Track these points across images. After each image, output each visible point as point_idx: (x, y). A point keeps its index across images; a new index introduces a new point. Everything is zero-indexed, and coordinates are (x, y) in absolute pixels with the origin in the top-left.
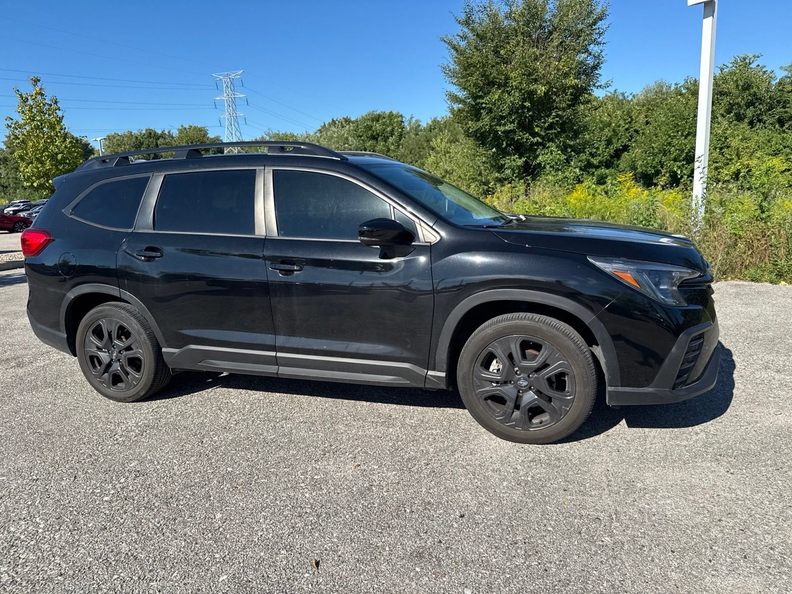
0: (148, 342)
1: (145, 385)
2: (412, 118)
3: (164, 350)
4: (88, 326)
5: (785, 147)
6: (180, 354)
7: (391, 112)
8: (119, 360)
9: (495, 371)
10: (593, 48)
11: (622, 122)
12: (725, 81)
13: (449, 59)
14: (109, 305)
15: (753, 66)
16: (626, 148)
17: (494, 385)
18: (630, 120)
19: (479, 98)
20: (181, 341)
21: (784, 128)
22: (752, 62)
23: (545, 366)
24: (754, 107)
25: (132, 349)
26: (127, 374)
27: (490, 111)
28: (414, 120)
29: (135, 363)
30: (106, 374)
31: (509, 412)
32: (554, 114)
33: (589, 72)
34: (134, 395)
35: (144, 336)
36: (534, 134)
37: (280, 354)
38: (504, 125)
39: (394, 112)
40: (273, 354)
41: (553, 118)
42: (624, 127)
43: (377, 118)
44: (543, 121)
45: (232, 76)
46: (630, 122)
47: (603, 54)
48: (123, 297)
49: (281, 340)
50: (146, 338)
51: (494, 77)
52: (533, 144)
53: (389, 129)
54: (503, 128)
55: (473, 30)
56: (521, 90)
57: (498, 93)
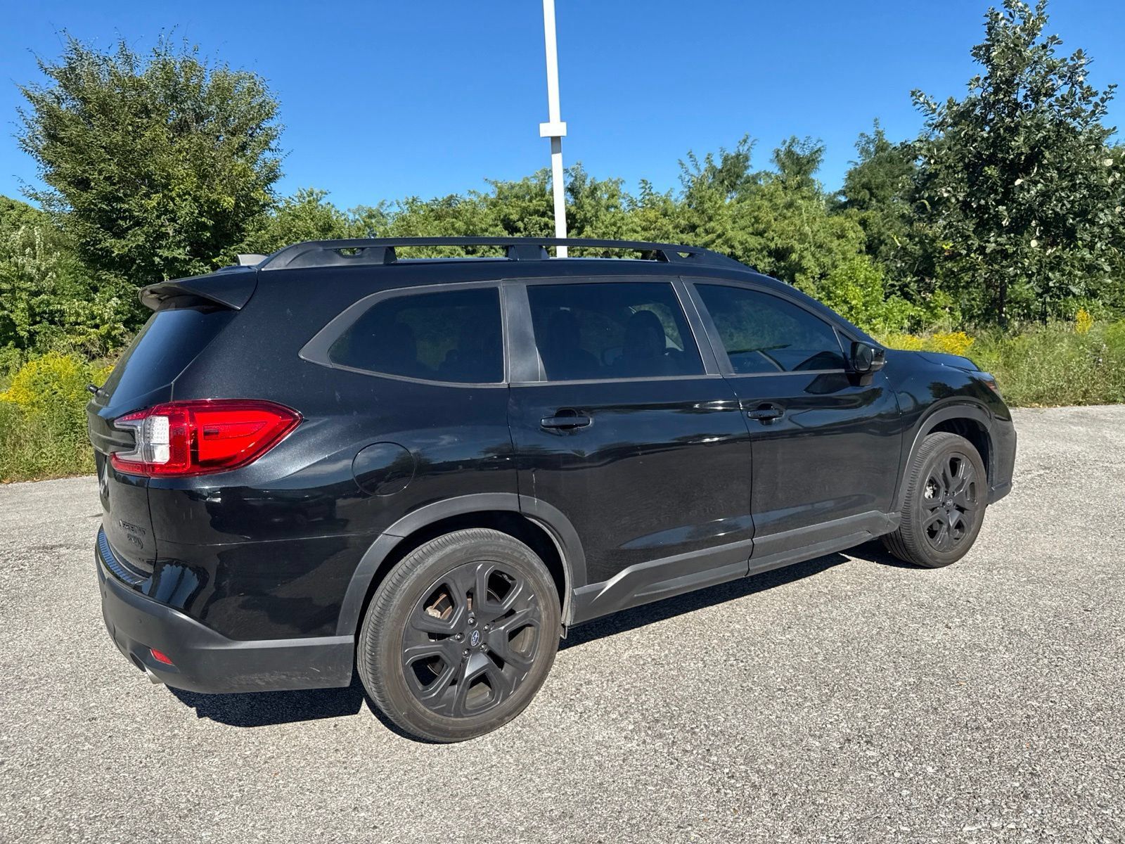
3: (578, 592)
6: (612, 587)
8: (481, 647)
17: (933, 512)
25: (513, 612)
30: (452, 690)
31: (944, 535)
37: (756, 540)
40: (749, 542)
48: (525, 509)
56: (196, 199)
57: (156, 198)
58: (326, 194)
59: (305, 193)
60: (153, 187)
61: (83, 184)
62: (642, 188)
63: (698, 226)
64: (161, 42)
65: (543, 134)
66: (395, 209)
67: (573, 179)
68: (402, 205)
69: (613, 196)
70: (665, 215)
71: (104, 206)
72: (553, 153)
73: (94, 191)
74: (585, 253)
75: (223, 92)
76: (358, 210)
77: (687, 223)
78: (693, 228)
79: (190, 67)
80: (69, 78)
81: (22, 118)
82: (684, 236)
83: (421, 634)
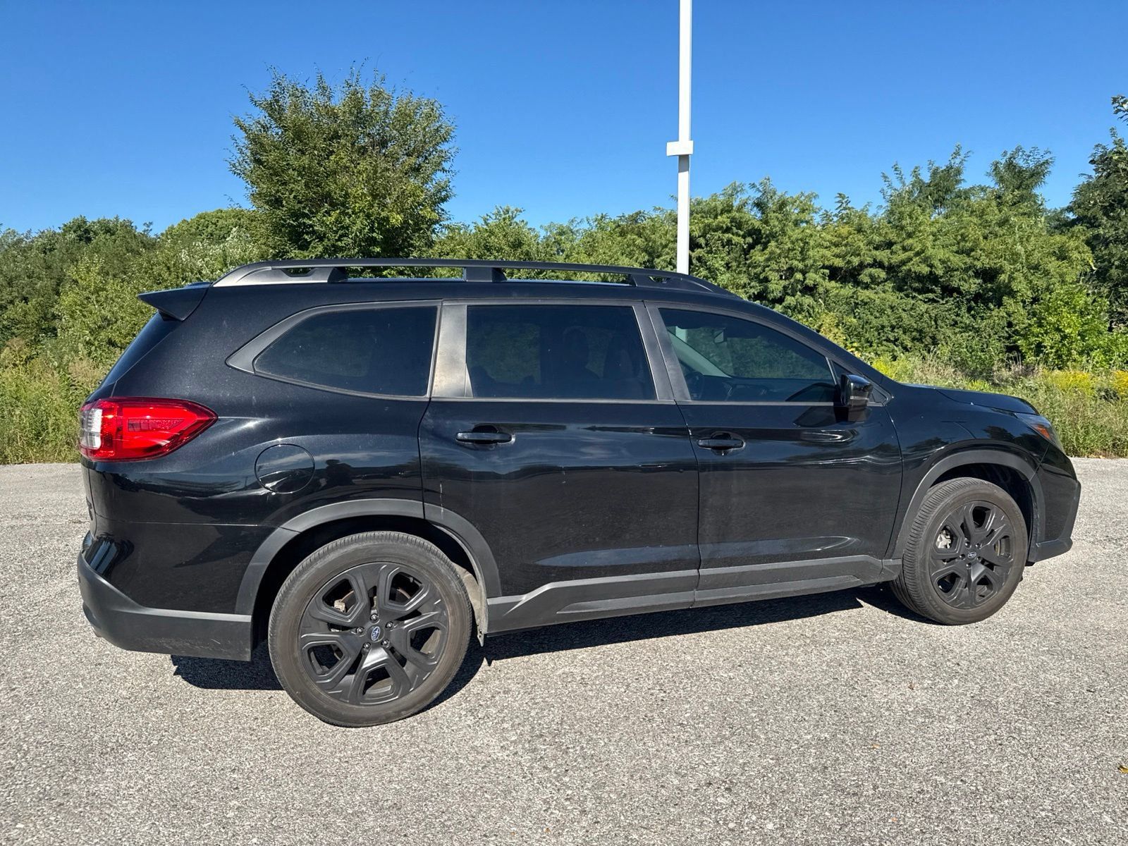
6: (529, 601)
8: (383, 643)
17: (945, 563)
25: (420, 615)
30: (350, 678)
37: (703, 572)
40: (693, 572)
49: (707, 550)
56: (368, 216)
57: (335, 214)
58: (521, 211)
59: (501, 211)
60: (333, 205)
61: (276, 202)
62: (839, 202)
63: (895, 243)
64: (352, 74)
65: (669, 153)
66: (585, 226)
67: (761, 194)
68: (591, 222)
69: (803, 211)
70: (859, 231)
71: (292, 222)
72: (680, 171)
73: (285, 209)
74: (767, 269)
75: (405, 119)
76: (550, 227)
77: (882, 239)
78: (889, 245)
79: (378, 95)
80: (274, 109)
81: (235, 145)
82: (877, 253)
83: (321, 623)
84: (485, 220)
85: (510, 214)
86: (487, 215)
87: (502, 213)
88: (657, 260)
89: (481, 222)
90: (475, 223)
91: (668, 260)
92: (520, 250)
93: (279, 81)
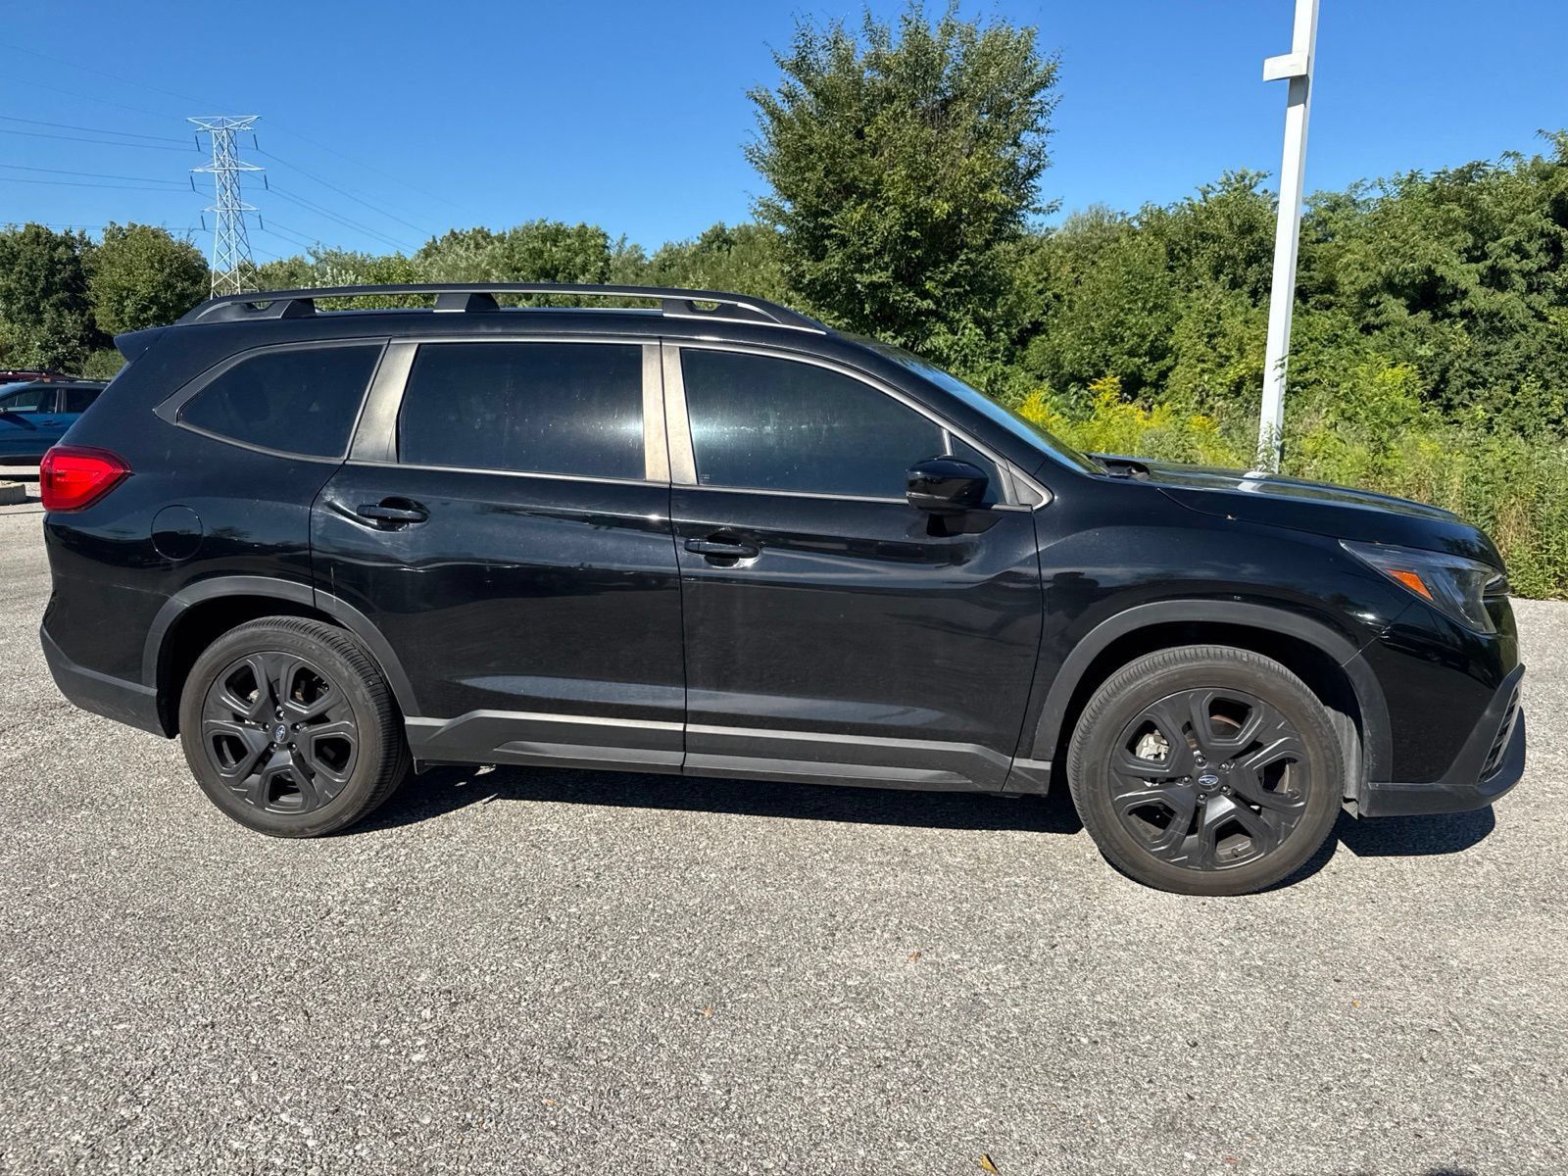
0: (371, 703)
1: (357, 798)
2: (624, 239)
3: (409, 721)
4: (214, 672)
5: (1311, 340)
6: (451, 730)
7: (584, 226)
8: (289, 746)
9: (1151, 758)
10: (1028, 138)
11: (1031, 278)
12: (1211, 215)
13: (759, 135)
14: (277, 623)
15: (1258, 190)
16: (1037, 328)
17: (1149, 784)
18: (1045, 275)
19: (823, 217)
20: (455, 702)
21: (1309, 306)
22: (1255, 185)
23: (1255, 746)
24: (1259, 266)
25: (328, 721)
26: (310, 775)
27: (843, 242)
28: (628, 245)
29: (335, 752)
30: (255, 778)
31: (1179, 836)
32: (963, 257)
33: (1020, 180)
34: (325, 822)
35: (362, 692)
36: (925, 295)
37: (691, 728)
38: (869, 272)
39: (591, 226)
40: (679, 727)
41: (961, 265)
42: (1034, 287)
43: (556, 235)
44: (942, 269)
45: (234, 125)
46: (1046, 279)
47: (1046, 150)
48: (322, 605)
49: (702, 700)
50: (368, 696)
51: (855, 178)
52: (919, 312)
53: (579, 260)
54: (866, 279)
55: (808, 83)
57: (862, 209)
58: (1265, 177)
59: (1232, 177)
60: (863, 196)
65: (1267, 77)
66: (1377, 194)
68: (1388, 187)
71: (807, 224)
72: (1289, 106)
83: (225, 711)
84: (1205, 194)
85: (1247, 182)
86: (1208, 186)
87: (1233, 181)
88: (1491, 246)
89: (1197, 198)
90: (1188, 199)
91: (1512, 244)
92: (1249, 238)
93: (803, 32)
